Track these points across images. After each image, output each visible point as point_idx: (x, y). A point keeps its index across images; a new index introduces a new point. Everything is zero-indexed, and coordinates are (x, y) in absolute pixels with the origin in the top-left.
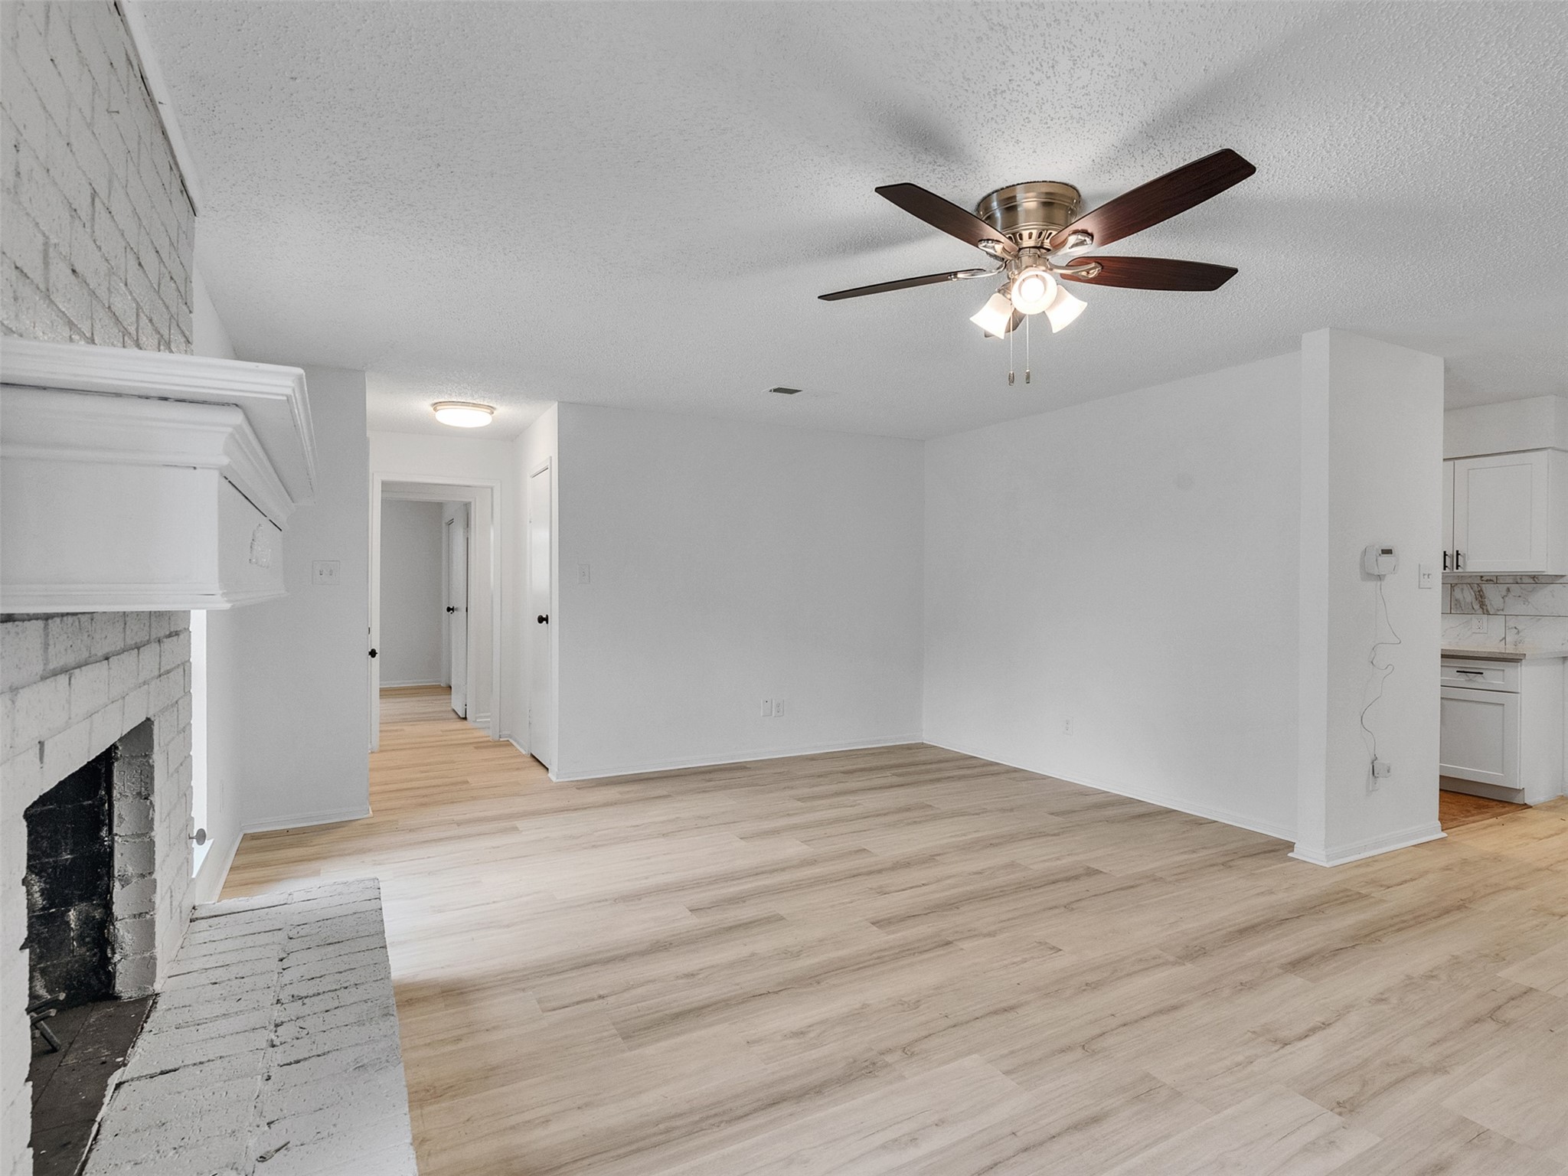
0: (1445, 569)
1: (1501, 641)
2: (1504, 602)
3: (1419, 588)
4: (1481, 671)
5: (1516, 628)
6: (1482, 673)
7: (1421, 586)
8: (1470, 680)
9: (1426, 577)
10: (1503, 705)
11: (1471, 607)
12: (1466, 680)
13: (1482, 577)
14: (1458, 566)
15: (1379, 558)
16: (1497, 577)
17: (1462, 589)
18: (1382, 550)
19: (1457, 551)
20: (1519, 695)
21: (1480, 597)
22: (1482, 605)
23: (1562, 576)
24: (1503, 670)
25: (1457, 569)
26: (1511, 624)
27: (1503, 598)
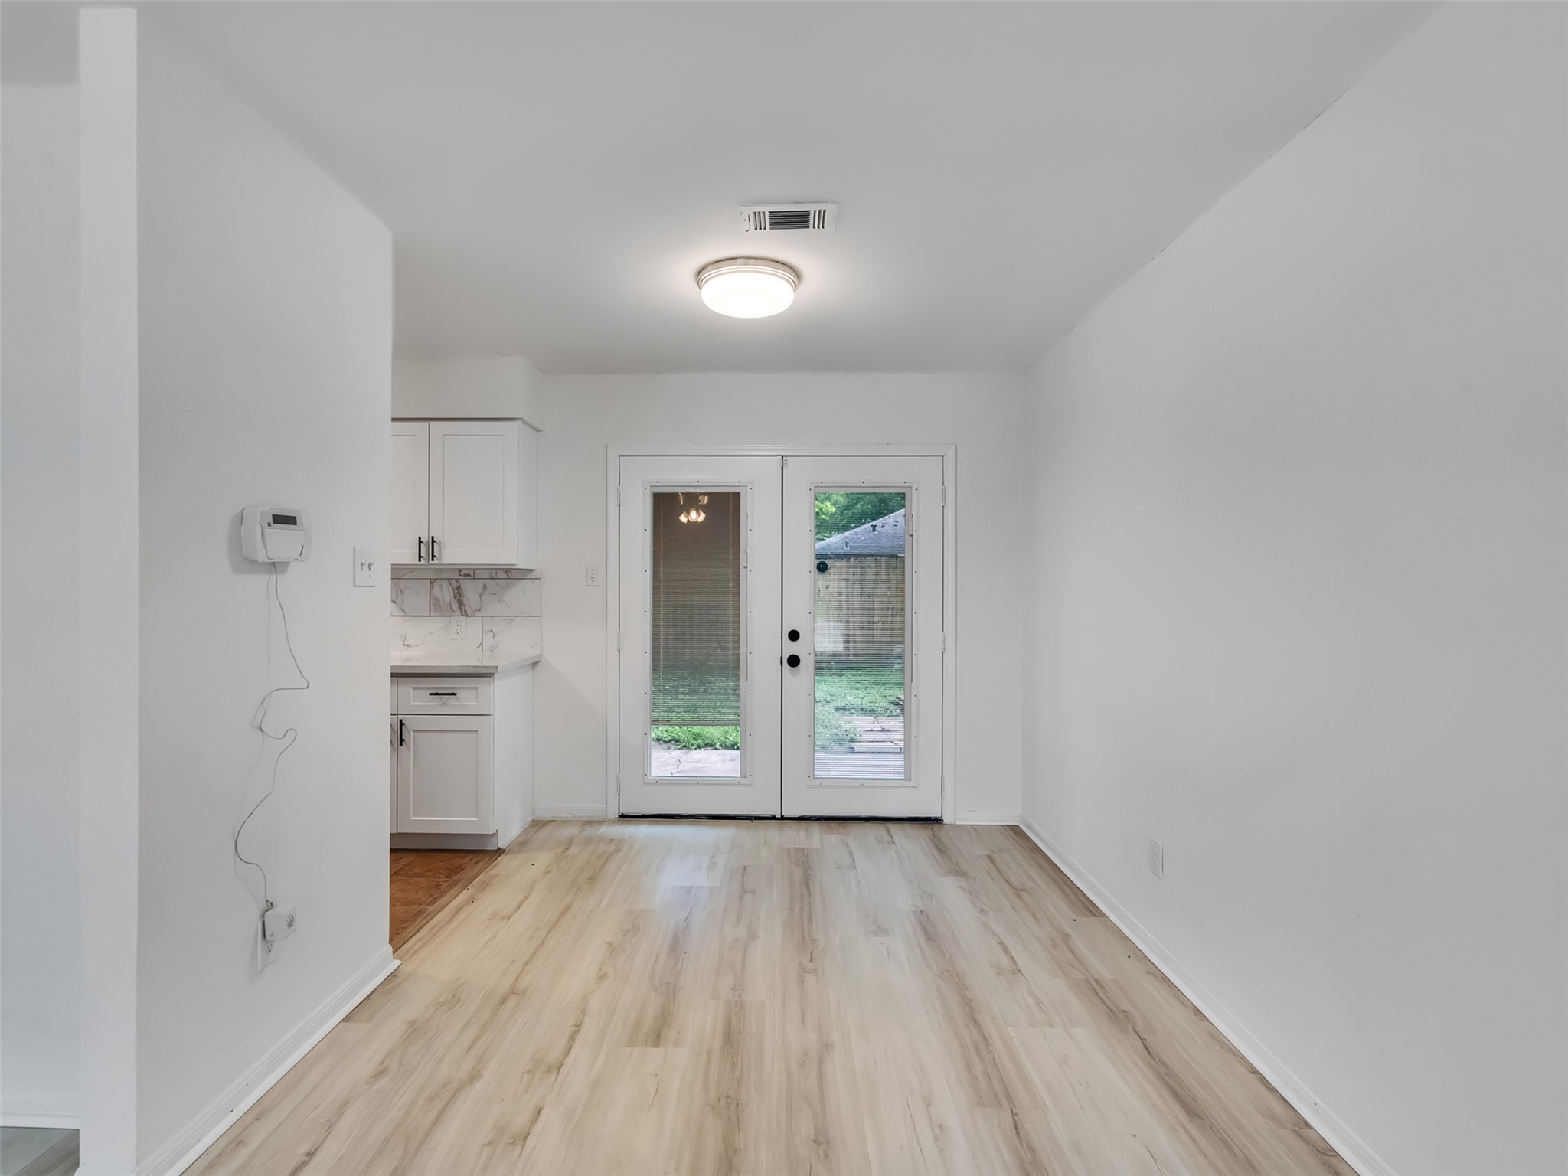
0: (420, 560)
1: (478, 647)
2: (481, 601)
3: (355, 586)
4: (454, 692)
5: (492, 631)
6: (455, 694)
7: (357, 585)
8: (444, 704)
9: (366, 567)
10: (477, 731)
11: (449, 608)
12: (440, 705)
13: (460, 571)
14: (433, 557)
15: (268, 531)
16: (474, 570)
17: (441, 586)
18: (274, 516)
19: (433, 538)
20: (492, 717)
21: (459, 594)
22: (461, 604)
23: (532, 570)
24: (477, 688)
25: (433, 560)
26: (487, 627)
27: (480, 596)
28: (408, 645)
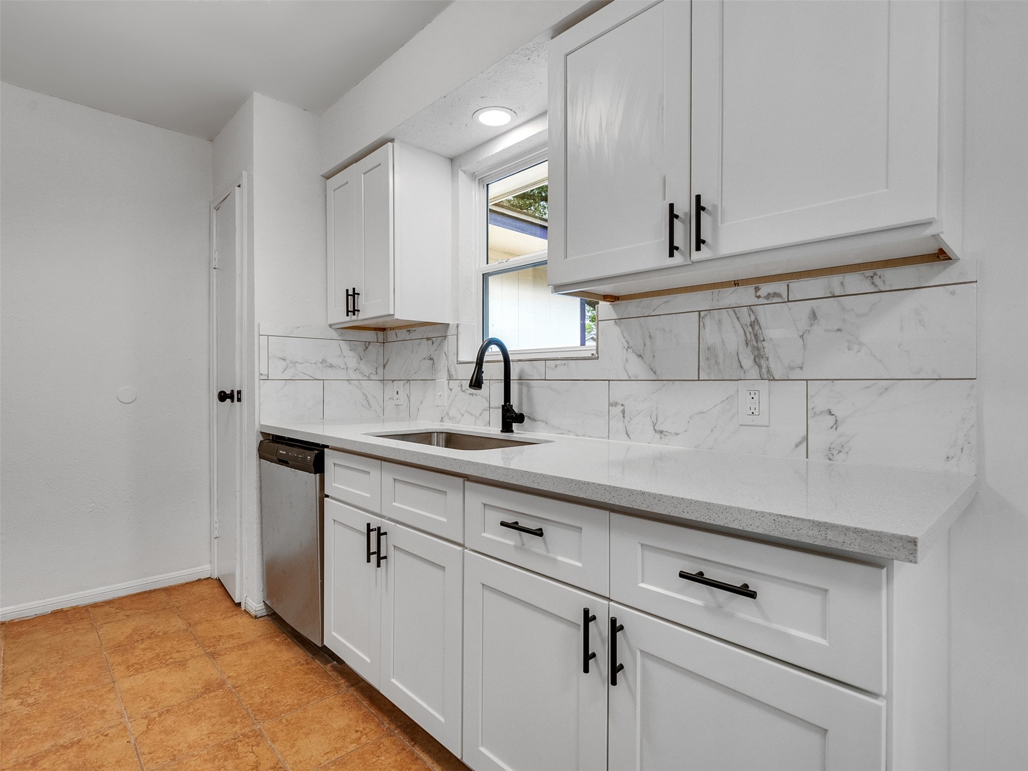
0: (671, 255)
1: (797, 446)
2: (805, 347)
5: (830, 413)
11: (736, 364)
12: (706, 608)
14: (700, 242)
17: (720, 322)
21: (755, 336)
22: (758, 356)
25: (698, 248)
26: (819, 403)
27: (802, 336)
28: (661, 432)
